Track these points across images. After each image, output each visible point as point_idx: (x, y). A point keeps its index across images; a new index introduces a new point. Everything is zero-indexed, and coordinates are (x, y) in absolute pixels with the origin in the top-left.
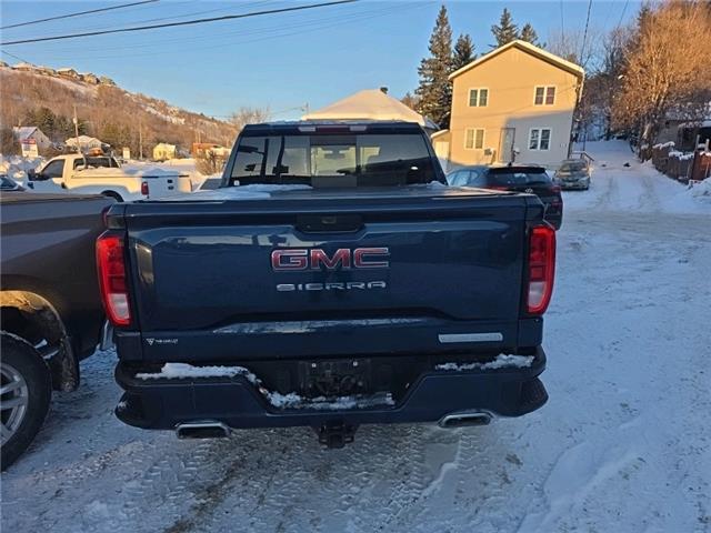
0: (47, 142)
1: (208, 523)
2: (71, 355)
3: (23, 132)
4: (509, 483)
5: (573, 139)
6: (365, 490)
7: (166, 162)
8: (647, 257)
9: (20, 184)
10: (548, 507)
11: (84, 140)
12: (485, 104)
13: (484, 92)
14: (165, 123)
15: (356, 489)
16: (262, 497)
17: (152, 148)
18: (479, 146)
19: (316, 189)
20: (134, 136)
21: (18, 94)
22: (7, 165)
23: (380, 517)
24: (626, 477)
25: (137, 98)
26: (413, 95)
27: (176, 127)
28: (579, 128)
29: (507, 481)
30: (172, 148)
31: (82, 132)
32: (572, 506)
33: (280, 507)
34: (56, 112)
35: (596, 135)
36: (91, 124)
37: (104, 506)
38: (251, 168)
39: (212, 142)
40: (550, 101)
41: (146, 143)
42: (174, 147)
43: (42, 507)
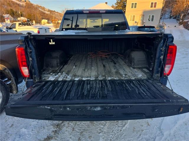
0: (12, 19)
1: (57, 137)
2: (15, 83)
3: (6, 16)
4: (150, 126)
5: (161, 18)
6: (105, 127)
7: (45, 25)
8: (184, 54)
9: (4, 30)
10: (163, 134)
11: (22, 18)
12: (136, 8)
13: (136, 4)
14: (44, 13)
15: (102, 126)
16: (73, 128)
17: (41, 21)
18: (133, 20)
19: (89, 32)
20: (36, 17)
21: (4, 5)
22: (2, 25)
23: (110, 136)
24: (186, 124)
25: (36, 6)
26: (114, 5)
27: (47, 15)
28: (162, 15)
29: (149, 125)
30: (46, 21)
31: (22, 16)
32: (170, 134)
33: (79, 132)
34: (14, 10)
35: (167, 17)
36: (24, 13)
37: (26, 130)
38: (68, 25)
39: (58, 19)
40: (155, 6)
41: (39, 19)
42: (47, 20)
43: (7, 130)
